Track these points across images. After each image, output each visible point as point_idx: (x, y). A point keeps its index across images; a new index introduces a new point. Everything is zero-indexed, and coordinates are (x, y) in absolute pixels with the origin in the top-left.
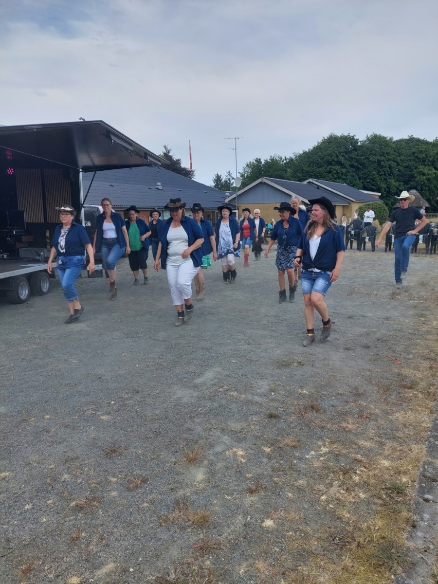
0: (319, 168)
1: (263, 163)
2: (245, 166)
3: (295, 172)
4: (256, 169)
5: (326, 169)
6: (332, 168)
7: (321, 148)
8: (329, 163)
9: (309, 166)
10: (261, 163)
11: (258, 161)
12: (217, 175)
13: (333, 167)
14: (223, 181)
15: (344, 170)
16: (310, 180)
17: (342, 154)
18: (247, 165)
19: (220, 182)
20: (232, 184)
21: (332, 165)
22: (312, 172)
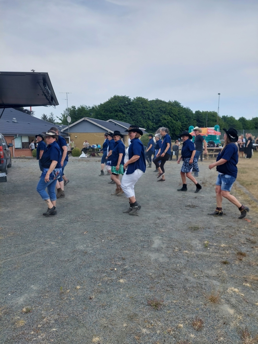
0: (111, 113)
3: (97, 115)
4: (72, 112)
5: (114, 114)
8: (116, 111)
9: (105, 112)
10: (75, 109)
12: (44, 115)
13: (118, 113)
14: (48, 118)
16: (110, 120)
17: (123, 106)
18: (67, 110)
20: (54, 121)
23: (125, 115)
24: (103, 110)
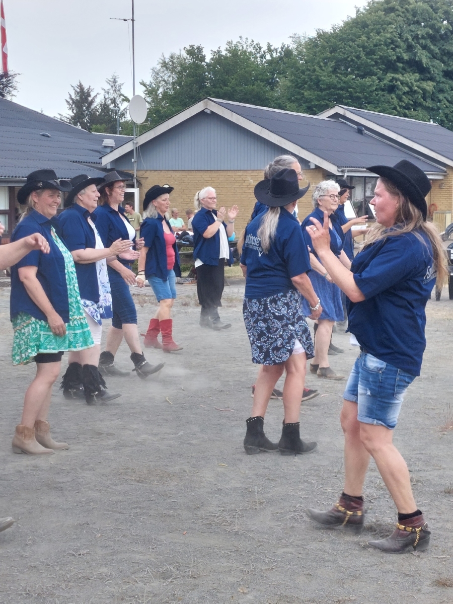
0: (363, 77)
1: (208, 60)
2: (159, 67)
3: (297, 86)
4: (188, 76)
5: (380, 79)
6: (397, 80)
7: (364, 25)
8: (390, 66)
9: (334, 71)
10: (203, 58)
11: (195, 53)
12: (81, 87)
13: (399, 76)
14: (95, 104)
15: (429, 86)
16: (338, 109)
17: (422, 41)
18: (165, 65)
19: (88, 107)
20: (123, 115)
21: (396, 70)
22: (342, 89)
23: (431, 83)
24: (326, 64)
